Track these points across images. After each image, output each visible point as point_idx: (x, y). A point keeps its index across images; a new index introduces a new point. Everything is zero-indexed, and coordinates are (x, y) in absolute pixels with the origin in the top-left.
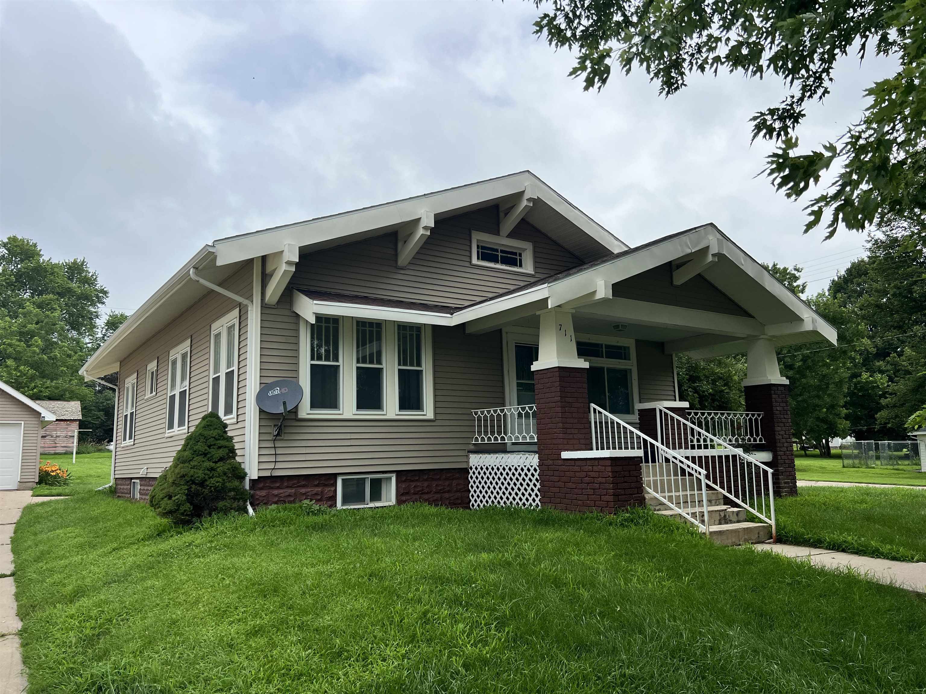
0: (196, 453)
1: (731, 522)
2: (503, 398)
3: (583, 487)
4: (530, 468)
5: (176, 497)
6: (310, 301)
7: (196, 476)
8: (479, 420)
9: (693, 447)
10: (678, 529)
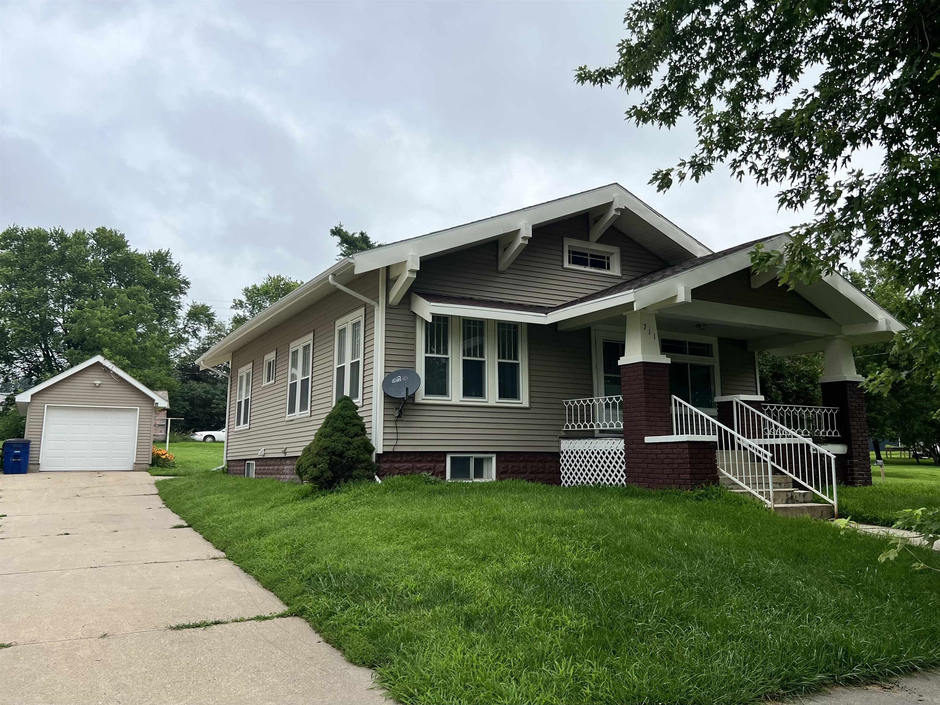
0: (335, 429)
1: (798, 502)
2: (592, 390)
3: (664, 467)
4: (617, 451)
5: (321, 466)
6: (428, 303)
7: (337, 448)
8: (570, 409)
9: (766, 437)
10: (746, 503)
